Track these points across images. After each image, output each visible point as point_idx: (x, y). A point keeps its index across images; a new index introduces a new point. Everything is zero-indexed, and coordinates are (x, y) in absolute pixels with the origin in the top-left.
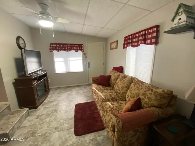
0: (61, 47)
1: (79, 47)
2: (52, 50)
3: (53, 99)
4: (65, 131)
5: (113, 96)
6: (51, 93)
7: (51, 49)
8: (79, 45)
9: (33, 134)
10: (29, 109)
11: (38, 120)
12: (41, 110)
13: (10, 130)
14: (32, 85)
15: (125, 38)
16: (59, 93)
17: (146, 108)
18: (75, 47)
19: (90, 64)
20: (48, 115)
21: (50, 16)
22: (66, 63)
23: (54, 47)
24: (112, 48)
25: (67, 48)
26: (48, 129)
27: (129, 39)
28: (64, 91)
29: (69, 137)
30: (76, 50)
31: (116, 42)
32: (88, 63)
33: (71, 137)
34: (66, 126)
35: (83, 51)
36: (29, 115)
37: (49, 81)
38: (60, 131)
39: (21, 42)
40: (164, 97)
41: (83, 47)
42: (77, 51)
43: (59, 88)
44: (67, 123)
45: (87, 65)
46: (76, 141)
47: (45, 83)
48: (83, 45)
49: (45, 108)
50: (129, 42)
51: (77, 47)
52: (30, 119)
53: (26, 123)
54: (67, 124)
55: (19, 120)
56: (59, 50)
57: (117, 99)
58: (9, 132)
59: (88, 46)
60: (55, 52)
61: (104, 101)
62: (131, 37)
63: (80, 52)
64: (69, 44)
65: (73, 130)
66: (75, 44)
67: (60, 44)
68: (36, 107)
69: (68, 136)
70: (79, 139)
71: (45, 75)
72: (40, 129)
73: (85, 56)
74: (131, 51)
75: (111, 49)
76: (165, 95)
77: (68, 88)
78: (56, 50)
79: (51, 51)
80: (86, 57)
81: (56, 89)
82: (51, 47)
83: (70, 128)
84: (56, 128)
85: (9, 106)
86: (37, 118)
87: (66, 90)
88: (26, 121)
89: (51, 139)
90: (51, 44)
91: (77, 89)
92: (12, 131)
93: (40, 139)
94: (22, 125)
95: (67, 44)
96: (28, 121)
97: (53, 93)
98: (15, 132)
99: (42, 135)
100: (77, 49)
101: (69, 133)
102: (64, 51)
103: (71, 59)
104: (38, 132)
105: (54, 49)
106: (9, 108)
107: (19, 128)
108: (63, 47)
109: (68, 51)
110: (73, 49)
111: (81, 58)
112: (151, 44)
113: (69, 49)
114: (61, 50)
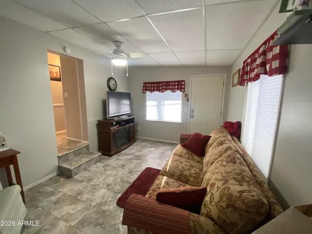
0: (154, 87)
1: (178, 85)
2: (145, 91)
3: (134, 150)
4: (112, 193)
6: (135, 144)
7: (143, 90)
8: (178, 82)
9: (90, 180)
10: (102, 155)
11: (103, 168)
12: (113, 161)
13: (76, 168)
15: (244, 63)
16: (142, 147)
17: (202, 214)
18: (172, 85)
19: (193, 112)
20: (114, 168)
21: (122, 54)
22: (159, 108)
23: (147, 87)
24: (234, 84)
25: (161, 88)
26: (102, 182)
27: (247, 65)
28: (149, 146)
29: (110, 201)
30: (173, 90)
31: (238, 73)
32: (191, 110)
33: (112, 203)
34: (118, 187)
35: (184, 91)
36: (100, 160)
37: (139, 128)
38: (108, 190)
39: (112, 83)
41: (184, 85)
42: (174, 91)
43: (148, 140)
44: (121, 185)
45: (189, 113)
46: (112, 210)
47: (129, 130)
48: (184, 81)
49: (117, 159)
50: (247, 71)
51: (175, 85)
52: (99, 165)
53: (93, 168)
55: (87, 162)
56: (151, 90)
57: (188, 180)
58: (74, 169)
59: (194, 84)
60: (148, 92)
62: (249, 60)
63: (179, 93)
64: (164, 82)
65: (120, 195)
66: (172, 82)
67: (154, 83)
68: (110, 156)
69: (110, 200)
70: (116, 210)
71: (132, 120)
72: (98, 178)
73: (186, 97)
75: (233, 86)
77: (157, 143)
78: (149, 90)
79: (144, 93)
80: (188, 100)
81: (144, 141)
82: (143, 87)
83: (119, 193)
84: (108, 185)
85: (88, 145)
86: (103, 167)
87: (153, 145)
88: (94, 166)
89: (96, 194)
90: (144, 83)
91: (168, 147)
92: (77, 170)
93: (89, 188)
94: (90, 169)
95: (162, 82)
96: (96, 167)
97: (136, 145)
98: (79, 172)
99: (94, 185)
100: (175, 89)
101: (113, 197)
102: (158, 92)
103: (166, 102)
104: (94, 181)
105: (146, 90)
106: (87, 147)
107: (85, 169)
108: (157, 87)
109: (162, 92)
110: (169, 89)
111: (180, 102)
112: (271, 73)
113: (164, 89)
114: (154, 90)
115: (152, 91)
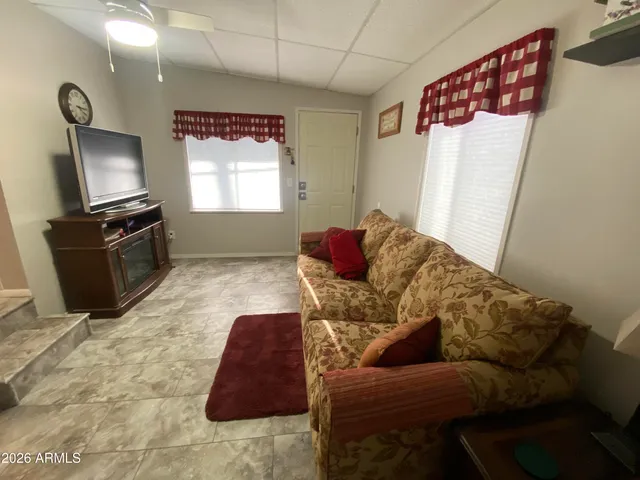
0: (208, 125)
1: (270, 126)
2: (181, 135)
3: (178, 290)
4: (181, 400)
5: (354, 302)
6: (174, 272)
7: (176, 131)
8: (270, 117)
9: (85, 394)
10: (91, 317)
11: (112, 352)
12: (130, 324)
13: (18, 375)
14: (102, 243)
15: (426, 89)
16: (198, 277)
17: (453, 359)
18: (256, 125)
19: (304, 188)
20: (146, 342)
21: (143, 6)
22: (223, 177)
23: (188, 123)
24: (383, 132)
25: (228, 129)
26: (131, 384)
27: (439, 94)
28: (214, 271)
29: (188, 420)
30: (260, 137)
31: (397, 111)
32: (300, 184)
33: (194, 421)
34: (188, 383)
35: (284, 142)
36: (90, 334)
37: (172, 233)
38: (164, 396)
39: (75, 101)
40: (528, 328)
41: (283, 126)
42: (262, 138)
43: (205, 260)
44: (193, 374)
45: (295, 191)
46: (204, 436)
47: (152, 240)
48: (282, 118)
49: (142, 319)
50: (438, 106)
51: (263, 126)
52: (90, 348)
53: (76, 359)
54: (194, 378)
55: (51, 348)
56: (202, 133)
57: (364, 315)
58: (13, 380)
59: (302, 124)
60: (190, 139)
61: (316, 315)
62: (444, 85)
63: (272, 143)
64: (236, 115)
65: (205, 398)
66: (256, 116)
67: (207, 115)
68: (117, 314)
69: (183, 416)
70: (216, 433)
71: (154, 215)
72: (110, 381)
73: (289, 156)
74: (444, 139)
75: (381, 136)
76: (536, 320)
77: (230, 261)
78: (194, 133)
79: (178, 138)
80: (293, 163)
81: (194, 262)
82: (176, 122)
83: (198, 393)
84: (156, 387)
85: (31, 301)
86: (109, 348)
87: (223, 269)
88: (76, 353)
89: (132, 420)
90: (177, 113)
91: (261, 267)
92: (25, 379)
93: (99, 415)
94: (61, 366)
95: (228, 115)
96: (86, 354)
97: (179, 275)
98: (33, 382)
99: (110, 400)
100: (263, 134)
101: (189, 408)
102: (219, 139)
103: (242, 165)
104: (101, 391)
105: (186, 132)
106: (29, 306)
107: (48, 371)
108: (215, 126)
109: (232, 139)
110: (250, 134)
111: (276, 164)
112: (514, 109)
113: (236, 132)
114: (209, 134)
115: (201, 135)
